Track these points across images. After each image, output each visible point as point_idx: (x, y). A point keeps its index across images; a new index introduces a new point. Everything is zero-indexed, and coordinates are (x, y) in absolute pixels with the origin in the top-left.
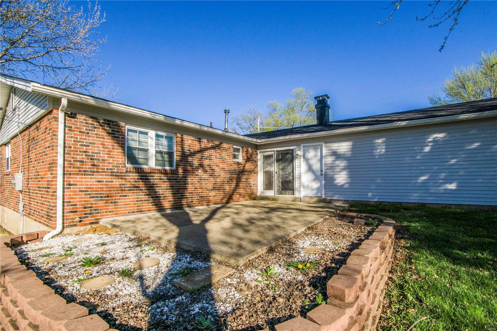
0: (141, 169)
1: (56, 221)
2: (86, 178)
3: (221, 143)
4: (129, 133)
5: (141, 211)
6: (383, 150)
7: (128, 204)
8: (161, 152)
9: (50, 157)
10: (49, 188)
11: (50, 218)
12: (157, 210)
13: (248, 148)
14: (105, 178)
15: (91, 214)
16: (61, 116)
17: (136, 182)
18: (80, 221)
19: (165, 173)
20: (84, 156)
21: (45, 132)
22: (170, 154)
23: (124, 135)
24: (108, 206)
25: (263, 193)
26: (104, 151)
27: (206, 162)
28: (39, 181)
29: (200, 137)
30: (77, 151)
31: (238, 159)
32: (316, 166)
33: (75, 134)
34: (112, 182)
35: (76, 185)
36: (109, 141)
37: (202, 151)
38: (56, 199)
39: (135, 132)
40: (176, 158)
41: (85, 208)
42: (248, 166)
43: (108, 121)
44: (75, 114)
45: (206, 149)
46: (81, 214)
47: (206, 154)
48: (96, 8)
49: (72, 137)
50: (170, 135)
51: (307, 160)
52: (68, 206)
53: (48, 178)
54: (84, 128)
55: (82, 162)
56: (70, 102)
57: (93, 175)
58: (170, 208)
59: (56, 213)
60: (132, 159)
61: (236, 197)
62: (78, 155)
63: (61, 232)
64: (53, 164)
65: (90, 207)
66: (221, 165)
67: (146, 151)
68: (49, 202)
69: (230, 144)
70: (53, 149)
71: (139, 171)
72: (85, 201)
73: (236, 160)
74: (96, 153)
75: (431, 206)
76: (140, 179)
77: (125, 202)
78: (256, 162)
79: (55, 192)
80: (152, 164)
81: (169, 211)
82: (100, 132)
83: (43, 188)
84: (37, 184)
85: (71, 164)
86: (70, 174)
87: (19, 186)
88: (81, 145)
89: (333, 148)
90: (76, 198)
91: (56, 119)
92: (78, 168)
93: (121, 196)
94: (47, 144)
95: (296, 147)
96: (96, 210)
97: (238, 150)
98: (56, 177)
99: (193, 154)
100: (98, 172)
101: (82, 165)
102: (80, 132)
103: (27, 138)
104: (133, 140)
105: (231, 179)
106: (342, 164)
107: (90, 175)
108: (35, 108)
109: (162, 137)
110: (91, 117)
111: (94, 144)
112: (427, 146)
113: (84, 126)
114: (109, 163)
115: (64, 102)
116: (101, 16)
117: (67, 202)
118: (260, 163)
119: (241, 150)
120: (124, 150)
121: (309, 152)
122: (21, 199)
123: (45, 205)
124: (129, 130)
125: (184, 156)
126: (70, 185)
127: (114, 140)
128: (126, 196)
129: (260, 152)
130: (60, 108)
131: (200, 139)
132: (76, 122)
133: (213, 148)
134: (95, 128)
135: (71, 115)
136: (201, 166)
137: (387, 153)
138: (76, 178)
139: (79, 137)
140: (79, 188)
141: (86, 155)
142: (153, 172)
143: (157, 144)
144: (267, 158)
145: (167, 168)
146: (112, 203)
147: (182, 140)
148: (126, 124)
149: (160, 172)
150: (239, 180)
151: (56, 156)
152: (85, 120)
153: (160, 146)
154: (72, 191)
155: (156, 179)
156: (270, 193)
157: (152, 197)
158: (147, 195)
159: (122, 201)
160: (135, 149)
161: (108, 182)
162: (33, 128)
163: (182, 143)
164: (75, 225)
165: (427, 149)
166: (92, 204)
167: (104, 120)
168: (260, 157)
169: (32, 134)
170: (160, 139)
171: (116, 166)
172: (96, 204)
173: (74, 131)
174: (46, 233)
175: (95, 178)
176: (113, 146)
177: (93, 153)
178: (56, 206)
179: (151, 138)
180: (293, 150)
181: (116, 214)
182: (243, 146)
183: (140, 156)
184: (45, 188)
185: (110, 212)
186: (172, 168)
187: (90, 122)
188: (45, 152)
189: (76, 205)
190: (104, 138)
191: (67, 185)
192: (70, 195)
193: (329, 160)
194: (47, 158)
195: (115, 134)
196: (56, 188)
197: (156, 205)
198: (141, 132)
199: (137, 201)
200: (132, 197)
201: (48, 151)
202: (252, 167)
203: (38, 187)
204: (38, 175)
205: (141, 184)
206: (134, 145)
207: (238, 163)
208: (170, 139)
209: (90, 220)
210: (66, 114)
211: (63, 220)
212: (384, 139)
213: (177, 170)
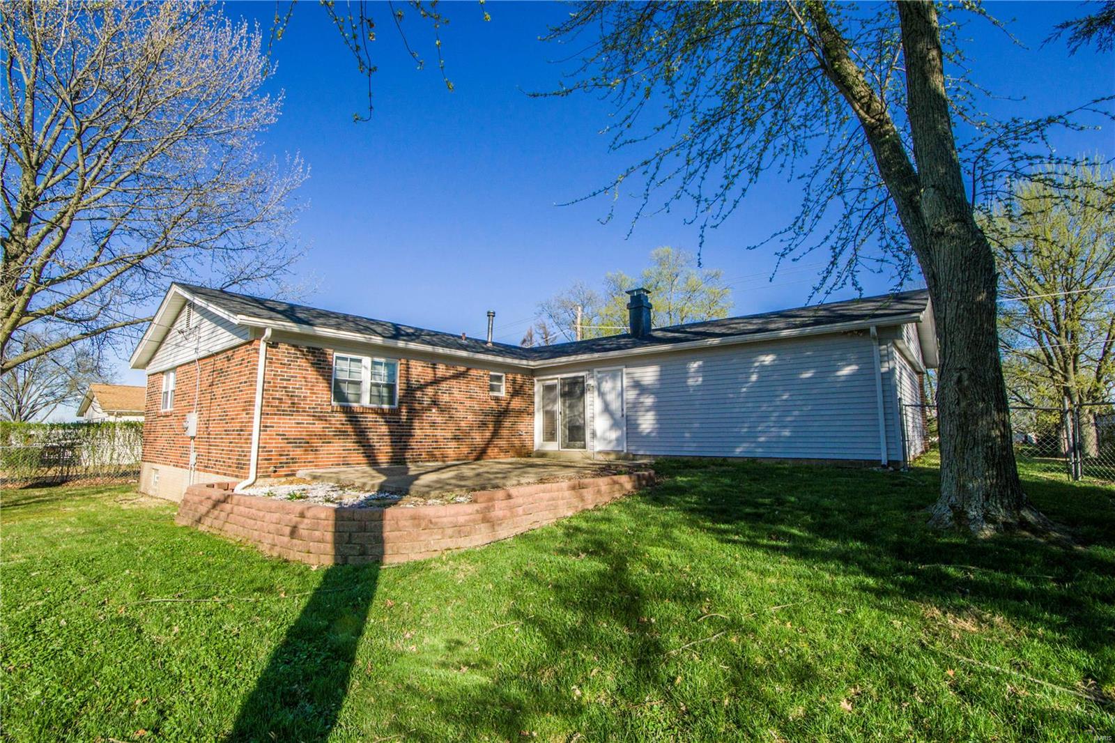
0: (351, 407)
1: (249, 469)
2: (284, 419)
3: (468, 369)
4: (339, 361)
5: (348, 464)
6: (700, 379)
7: (331, 454)
8: (377, 385)
9: (247, 394)
10: (243, 430)
11: (241, 466)
12: (370, 463)
13: (516, 374)
14: (306, 420)
15: (287, 463)
16: (263, 346)
17: (343, 424)
18: (275, 471)
19: (381, 412)
20: (284, 393)
21: (241, 364)
22: (391, 387)
23: (332, 365)
24: (308, 454)
25: (542, 446)
26: (307, 385)
27: (445, 398)
28: (227, 423)
29: (435, 362)
30: (276, 387)
31: (499, 391)
32: (615, 405)
33: (275, 367)
34: (314, 424)
35: (273, 427)
36: (312, 374)
37: (436, 382)
38: (251, 443)
39: (346, 359)
40: (398, 392)
41: (281, 455)
42: (516, 403)
43: (313, 348)
44: (277, 344)
45: (445, 379)
46: (277, 463)
47: (444, 385)
48: (297, 160)
49: (272, 370)
50: (392, 361)
51: (601, 394)
52: (263, 452)
53: (241, 418)
54: (286, 359)
55: (281, 399)
56: (274, 331)
57: (292, 415)
58: (388, 462)
59: (249, 460)
60: (339, 395)
61: (491, 452)
62: (277, 391)
63: (254, 483)
64: (250, 402)
65: (287, 455)
66: (468, 403)
67: (358, 383)
68: (241, 447)
69: (484, 369)
70: (251, 385)
71: (347, 411)
72: (281, 447)
73: (496, 394)
74: (298, 389)
75: (765, 462)
76: (349, 421)
77: (328, 450)
78: (531, 396)
79: (251, 435)
80: (366, 401)
81: (384, 466)
82: (303, 362)
83: (233, 431)
84: (223, 427)
85: (269, 402)
86: (268, 414)
87: (192, 431)
88: (281, 380)
89: (636, 375)
90: (272, 443)
91: (257, 351)
92: (277, 407)
93: (323, 443)
94: (244, 379)
95: (587, 372)
96: (293, 459)
97: (499, 378)
98: (253, 418)
99: (422, 388)
100: (298, 411)
101: (281, 403)
102: (281, 364)
103: (209, 368)
104: (342, 370)
105: (483, 424)
106: (649, 400)
107: (289, 415)
108: (228, 333)
109: (380, 364)
110: (294, 346)
111: (296, 377)
112: (753, 373)
113: (286, 357)
114: (312, 401)
115: (268, 333)
116: (305, 171)
117: (262, 447)
118: (537, 399)
119: (504, 379)
120: (330, 384)
121: (607, 381)
122: (192, 450)
123: (234, 451)
124: (338, 358)
125: (410, 390)
126: (266, 427)
127: (319, 372)
128: (330, 443)
129: (538, 381)
130: (262, 339)
131: (435, 364)
132: (277, 352)
133: (455, 377)
134: (298, 358)
135: (273, 345)
136: (435, 403)
137: (705, 383)
138: (274, 419)
139: (279, 370)
140: (276, 431)
141: (286, 391)
142: (365, 411)
143: (373, 375)
144: (549, 389)
145: (386, 406)
146: (312, 450)
147: (408, 368)
148: (335, 350)
149: (375, 411)
150: (498, 425)
151: (255, 393)
152: (287, 349)
153: (377, 377)
154: (268, 435)
155: (370, 421)
156: (552, 447)
157: (363, 446)
158: (357, 442)
159: (325, 449)
160: (344, 381)
161: (310, 424)
162: (221, 356)
163: (407, 371)
164: (269, 476)
165: (754, 378)
166: (289, 451)
167: (308, 348)
168: (538, 388)
169: (219, 365)
170: (378, 367)
171: (319, 405)
172: (294, 451)
173: (275, 363)
174: (236, 484)
175: (294, 419)
176: (317, 379)
177: (294, 388)
178: (250, 452)
179: (366, 368)
180: (583, 377)
181: (316, 466)
182: (505, 370)
183: (349, 391)
184: (237, 431)
185: (310, 462)
186: (392, 406)
187: (293, 351)
188: (239, 388)
189: (271, 451)
190: (307, 370)
191: (264, 427)
192: (266, 439)
193: (631, 395)
194: (243, 394)
195: (320, 364)
196: (252, 431)
197: (367, 456)
198: (352, 360)
199: (344, 450)
200: (337, 446)
201: (243, 387)
202: (524, 405)
203: (226, 431)
204: (227, 415)
205: (349, 428)
206: (342, 376)
207: (497, 399)
208: (391, 367)
209: (285, 471)
210: (268, 344)
211: (257, 468)
212: (700, 363)
213: (400, 409)
